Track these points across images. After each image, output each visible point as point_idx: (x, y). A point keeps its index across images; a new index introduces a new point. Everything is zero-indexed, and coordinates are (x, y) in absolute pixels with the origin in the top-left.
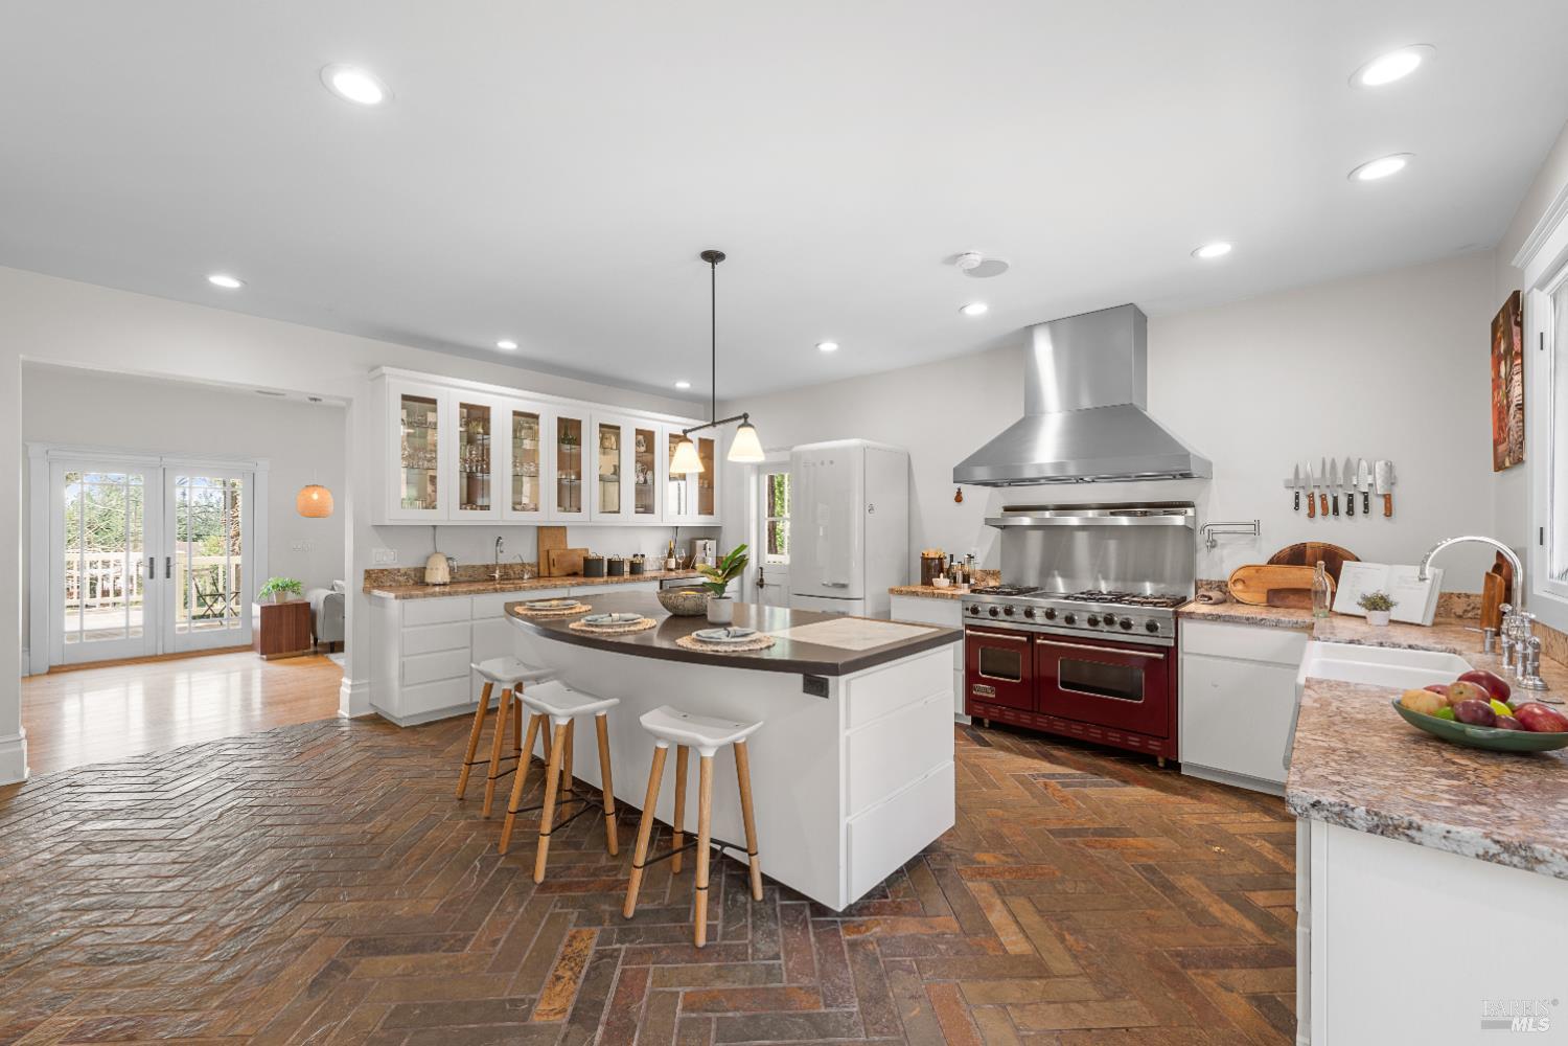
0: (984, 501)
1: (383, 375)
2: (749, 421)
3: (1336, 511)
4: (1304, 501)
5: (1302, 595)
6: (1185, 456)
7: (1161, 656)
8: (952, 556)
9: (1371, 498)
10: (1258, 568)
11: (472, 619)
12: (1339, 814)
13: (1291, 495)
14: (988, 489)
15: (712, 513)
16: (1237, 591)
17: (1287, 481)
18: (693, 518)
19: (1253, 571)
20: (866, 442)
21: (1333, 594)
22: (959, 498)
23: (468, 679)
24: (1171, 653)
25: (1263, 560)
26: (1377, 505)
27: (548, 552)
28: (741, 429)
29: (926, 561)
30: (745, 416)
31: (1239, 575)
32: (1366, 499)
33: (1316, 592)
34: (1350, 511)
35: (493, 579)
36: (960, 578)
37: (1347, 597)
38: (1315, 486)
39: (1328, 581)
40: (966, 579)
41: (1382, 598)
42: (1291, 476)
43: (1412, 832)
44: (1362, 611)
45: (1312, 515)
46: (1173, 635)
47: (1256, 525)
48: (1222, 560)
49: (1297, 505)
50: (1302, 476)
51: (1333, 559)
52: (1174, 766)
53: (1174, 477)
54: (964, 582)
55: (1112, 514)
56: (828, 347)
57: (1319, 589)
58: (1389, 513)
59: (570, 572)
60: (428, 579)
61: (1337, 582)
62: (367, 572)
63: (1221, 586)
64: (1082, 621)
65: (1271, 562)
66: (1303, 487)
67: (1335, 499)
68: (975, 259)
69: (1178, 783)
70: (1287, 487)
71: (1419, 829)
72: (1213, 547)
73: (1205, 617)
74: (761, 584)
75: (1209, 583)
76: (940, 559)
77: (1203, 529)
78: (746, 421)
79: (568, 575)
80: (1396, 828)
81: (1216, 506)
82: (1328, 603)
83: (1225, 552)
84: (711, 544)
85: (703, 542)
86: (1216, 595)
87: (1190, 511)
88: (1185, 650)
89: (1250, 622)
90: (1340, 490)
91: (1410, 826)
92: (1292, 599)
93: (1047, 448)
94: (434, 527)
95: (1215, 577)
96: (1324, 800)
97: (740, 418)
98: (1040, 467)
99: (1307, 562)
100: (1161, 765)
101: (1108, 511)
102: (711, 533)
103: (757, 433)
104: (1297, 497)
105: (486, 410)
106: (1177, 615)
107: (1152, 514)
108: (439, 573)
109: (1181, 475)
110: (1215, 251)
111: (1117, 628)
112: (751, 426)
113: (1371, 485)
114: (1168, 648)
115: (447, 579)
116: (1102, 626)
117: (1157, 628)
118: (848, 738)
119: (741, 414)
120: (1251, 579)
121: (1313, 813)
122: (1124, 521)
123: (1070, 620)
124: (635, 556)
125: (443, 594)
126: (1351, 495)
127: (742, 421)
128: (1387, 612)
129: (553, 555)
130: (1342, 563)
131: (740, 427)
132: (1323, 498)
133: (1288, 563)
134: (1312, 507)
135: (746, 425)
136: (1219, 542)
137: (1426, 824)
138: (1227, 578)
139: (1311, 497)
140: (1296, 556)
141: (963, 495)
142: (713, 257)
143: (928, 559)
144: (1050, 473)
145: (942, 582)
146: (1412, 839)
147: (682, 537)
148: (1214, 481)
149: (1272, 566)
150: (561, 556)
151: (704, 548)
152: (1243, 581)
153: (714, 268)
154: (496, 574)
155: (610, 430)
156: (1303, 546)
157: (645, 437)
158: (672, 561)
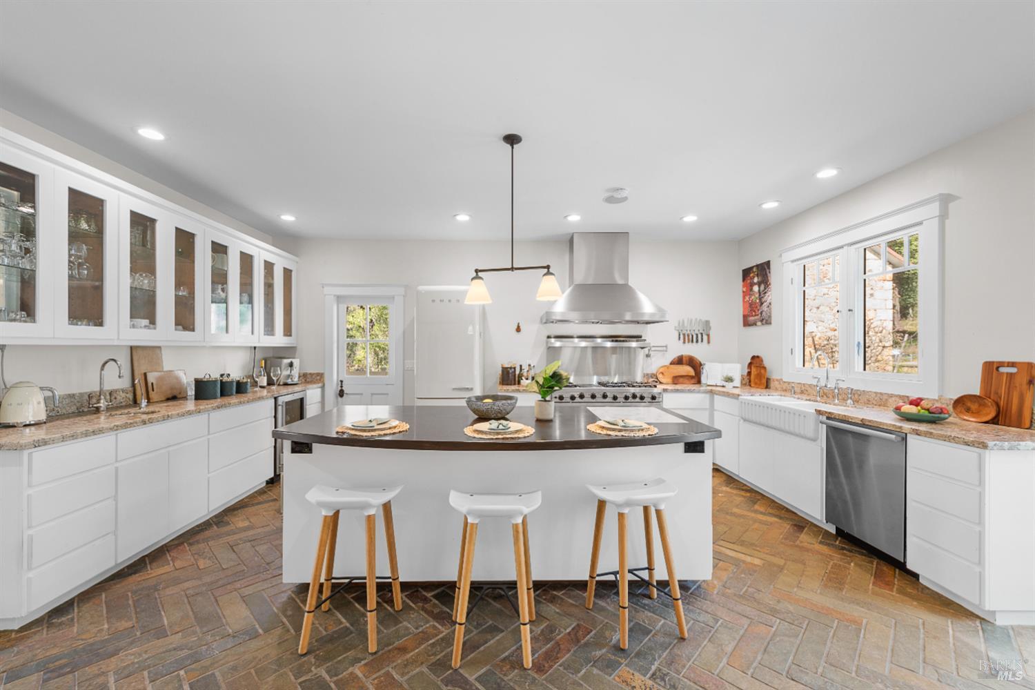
0: (535, 332)
2: (551, 270)
3: (692, 341)
4: (682, 336)
8: (521, 366)
11: (116, 461)
13: (677, 333)
14: (537, 325)
15: (292, 335)
16: (662, 377)
17: (676, 327)
18: (279, 340)
19: (666, 368)
22: (518, 330)
25: (667, 362)
26: (705, 338)
27: (145, 375)
28: (545, 277)
29: (504, 371)
30: (548, 267)
31: (661, 371)
32: (702, 335)
34: (697, 341)
35: (98, 410)
38: (685, 330)
41: (731, 377)
42: (677, 325)
45: (684, 342)
47: (666, 347)
48: (654, 364)
49: (679, 338)
50: (681, 325)
51: (692, 362)
53: (634, 323)
58: (709, 342)
59: (170, 396)
63: (653, 376)
64: (621, 398)
65: (671, 364)
66: (681, 330)
67: (692, 336)
70: (676, 330)
72: (650, 358)
73: (672, 391)
74: (341, 393)
76: (512, 368)
78: (548, 271)
79: (168, 399)
81: (650, 338)
83: (655, 360)
84: (295, 362)
85: (288, 360)
86: (655, 380)
87: (641, 340)
90: (694, 332)
95: (650, 372)
97: (541, 268)
99: (683, 363)
101: (611, 339)
102: (290, 351)
103: (557, 279)
104: (679, 335)
107: (626, 341)
110: (690, 219)
111: (638, 400)
112: (552, 274)
113: (704, 330)
117: (656, 398)
119: (545, 265)
120: (665, 372)
123: (615, 398)
124: (222, 375)
126: (697, 334)
127: (545, 270)
128: (733, 383)
129: (152, 378)
131: (545, 275)
132: (688, 335)
133: (677, 364)
134: (684, 339)
135: (549, 273)
136: (652, 356)
138: (657, 372)
139: (684, 335)
140: (679, 361)
141: (521, 328)
142: (512, 140)
149: (672, 366)
150: (160, 379)
151: (291, 365)
152: (663, 374)
153: (513, 148)
154: (103, 404)
155: (219, 249)
156: (682, 356)
157: (246, 260)
158: (265, 379)
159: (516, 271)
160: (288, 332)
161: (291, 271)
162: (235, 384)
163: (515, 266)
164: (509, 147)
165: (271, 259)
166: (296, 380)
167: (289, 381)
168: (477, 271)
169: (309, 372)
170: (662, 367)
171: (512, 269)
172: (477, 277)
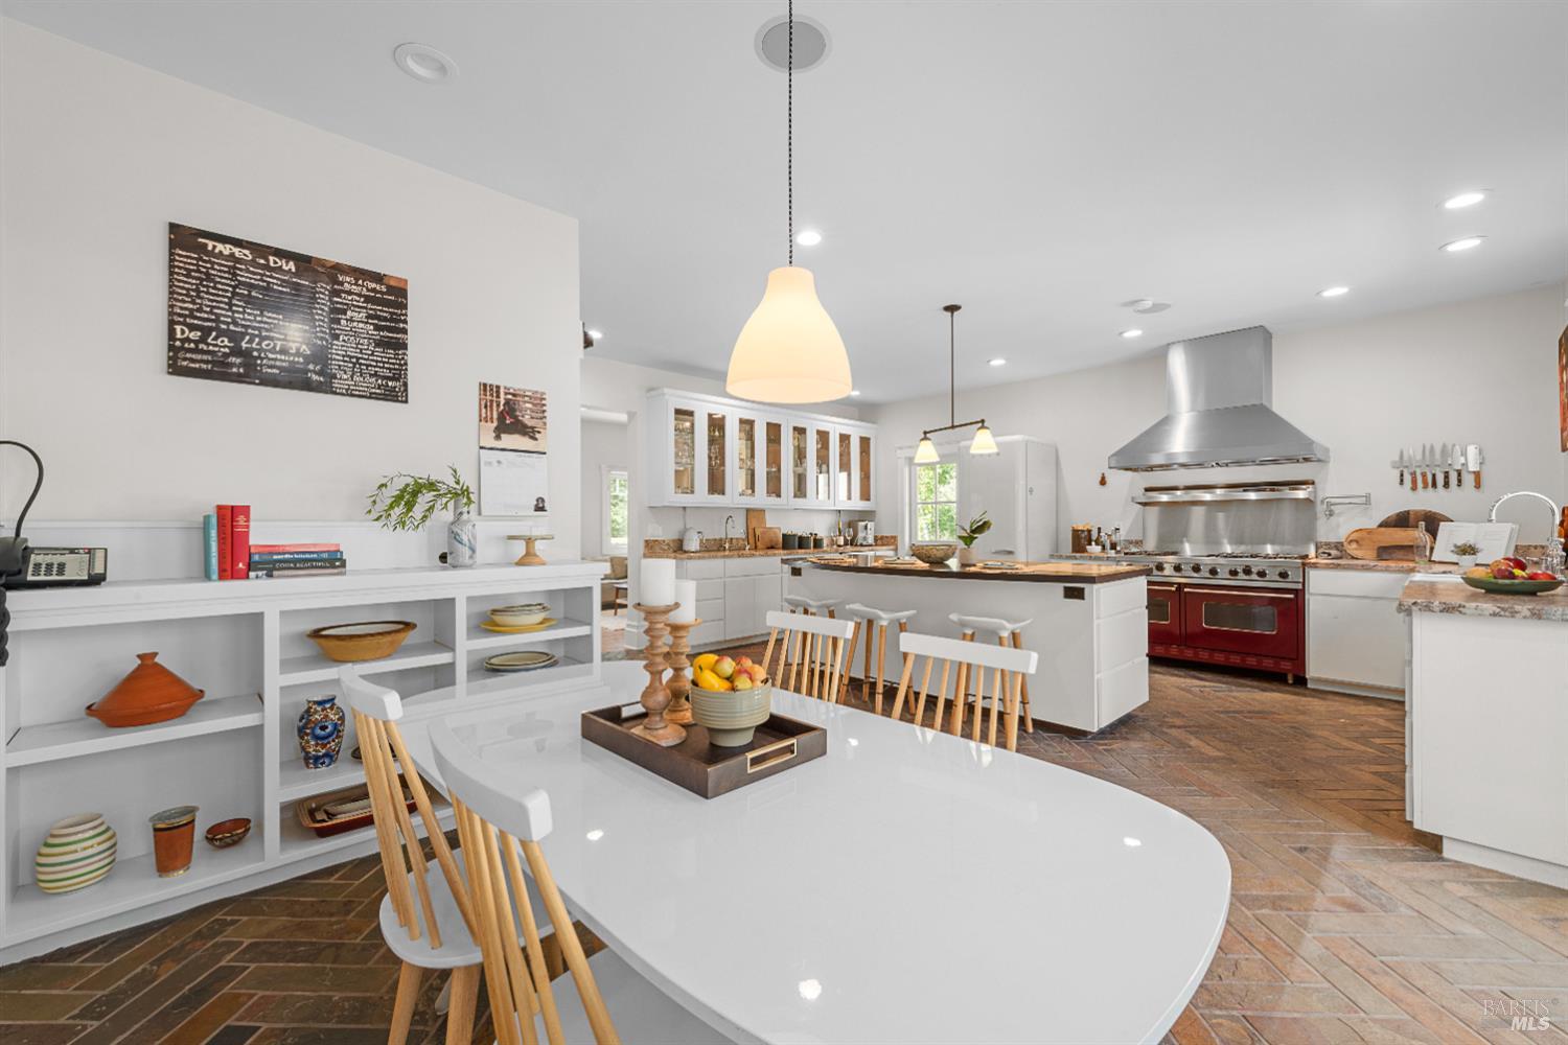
0: (1127, 484)
1: (663, 394)
3: (1434, 485)
4: (1408, 478)
5: (1408, 550)
6: (1309, 443)
7: (1292, 596)
8: (1099, 529)
9: (1464, 474)
10: (1370, 532)
11: (724, 577)
12: (1426, 606)
13: (1397, 473)
14: (1130, 473)
15: (868, 500)
16: (1352, 549)
17: (1395, 462)
18: (857, 504)
19: (1365, 533)
20: (1027, 438)
21: (1432, 549)
22: (1103, 482)
23: (722, 622)
24: (1300, 594)
25: (1373, 524)
26: (1469, 480)
27: (755, 529)
28: (979, 431)
29: (1076, 533)
30: (983, 421)
31: (1353, 537)
32: (1459, 475)
33: (1418, 547)
34: (1446, 485)
35: (725, 549)
36: (1108, 546)
37: (1443, 550)
38: (1417, 467)
39: (1428, 538)
40: (1113, 546)
41: (1470, 546)
42: (1397, 459)
43: (1461, 609)
44: (1454, 558)
45: (1414, 488)
46: (1301, 580)
47: (1368, 497)
48: (1338, 526)
49: (1402, 480)
50: (1406, 458)
51: (1432, 522)
52: (1301, 681)
53: (1298, 461)
54: (1112, 549)
55: (1245, 491)
56: (998, 362)
57: (1421, 544)
58: (1477, 486)
59: (770, 546)
60: (686, 548)
61: (1435, 539)
62: (646, 541)
63: (1339, 546)
64: (1223, 573)
65: (1380, 526)
66: (1407, 467)
67: (1434, 476)
68: (1148, 304)
69: (1307, 692)
70: (1394, 467)
71: (1464, 607)
72: (1331, 515)
73: (1327, 567)
75: (1327, 544)
76: (1089, 531)
77: (1322, 502)
78: (983, 425)
79: (768, 548)
80: (1453, 608)
81: (1332, 484)
82: (1428, 553)
83: (1341, 519)
84: (870, 525)
85: (863, 523)
86: (1334, 552)
87: (1311, 488)
88: (1311, 591)
89: (1365, 568)
90: (1438, 469)
91: (1460, 606)
92: (1399, 554)
93: (1180, 441)
94: (684, 508)
95: (1333, 539)
96: (1419, 601)
97: (977, 422)
98: (1170, 455)
99: (1410, 524)
100: (1290, 682)
101: (1241, 489)
102: (867, 515)
103: (991, 433)
104: (1402, 475)
105: (723, 418)
106: (1304, 564)
107: (1278, 490)
108: (693, 544)
109: (1304, 459)
110: (1335, 292)
111: (1255, 577)
112: (987, 428)
113: (1463, 465)
114: (1297, 590)
115: (698, 548)
116: (1242, 576)
117: (1288, 575)
118: (1098, 625)
119: (979, 420)
120: (1363, 539)
121: (1414, 608)
122: (1252, 496)
123: (1213, 572)
125: (699, 558)
126: (1447, 472)
127: (980, 425)
128: (1474, 556)
129: (758, 532)
130: (1439, 525)
131: (979, 429)
132: (1424, 475)
133: (1395, 526)
134: (1414, 482)
136: (1336, 512)
137: (1467, 605)
138: (1343, 540)
139: (1413, 474)
140: (1402, 520)
141: (1106, 479)
142: (952, 309)
143: (1078, 531)
144: (1182, 460)
145: (1095, 549)
146: (1460, 612)
147: (845, 518)
148: (1331, 464)
149: (1383, 529)
150: (764, 533)
151: (866, 527)
152: (1357, 542)
153: (952, 316)
154: (727, 546)
155: (800, 431)
156: (1408, 512)
157: (823, 436)
158: (842, 538)
159: (957, 429)
160: (866, 496)
161: (869, 439)
162: (797, 539)
163: (955, 424)
164: (949, 314)
165: (845, 431)
166: (871, 540)
167: (865, 543)
168: (925, 433)
169: (885, 535)
170: (1357, 531)
171: (953, 427)
172: (925, 438)
